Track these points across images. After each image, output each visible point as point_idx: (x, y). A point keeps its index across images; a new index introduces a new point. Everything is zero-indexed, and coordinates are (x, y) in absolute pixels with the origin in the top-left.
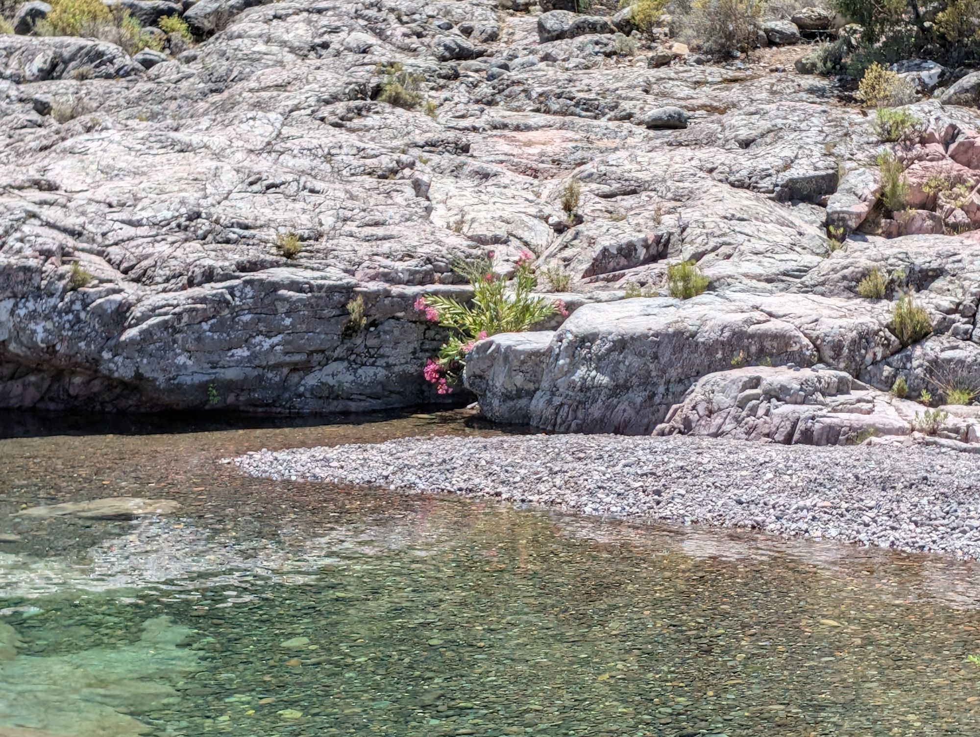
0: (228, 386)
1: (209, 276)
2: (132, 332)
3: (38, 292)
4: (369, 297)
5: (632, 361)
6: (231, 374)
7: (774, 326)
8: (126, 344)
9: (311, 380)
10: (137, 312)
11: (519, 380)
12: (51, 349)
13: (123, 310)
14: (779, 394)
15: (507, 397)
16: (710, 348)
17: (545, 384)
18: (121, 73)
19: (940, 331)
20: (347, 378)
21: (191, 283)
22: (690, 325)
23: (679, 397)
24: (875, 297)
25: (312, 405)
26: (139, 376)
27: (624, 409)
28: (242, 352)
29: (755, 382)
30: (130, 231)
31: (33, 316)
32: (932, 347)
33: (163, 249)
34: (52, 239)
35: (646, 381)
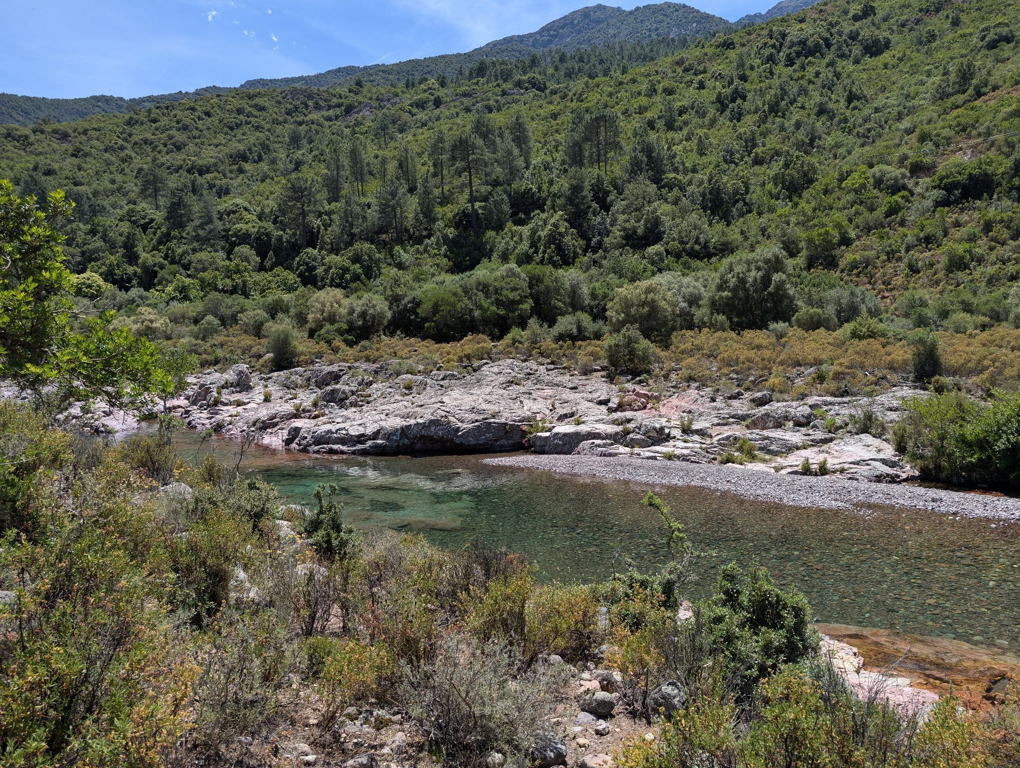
0: (480, 445)
1: (477, 421)
2: (460, 433)
3: (440, 425)
4: (510, 425)
5: (567, 439)
6: (481, 442)
7: (597, 431)
8: (459, 436)
9: (498, 443)
10: (461, 429)
11: (543, 443)
12: (443, 437)
13: (458, 428)
14: (599, 446)
15: (540, 447)
16: (583, 436)
17: (548, 444)
18: (459, 379)
19: (632, 432)
20: (506, 443)
21: (473, 423)
23: (577, 447)
24: (619, 425)
26: (461, 443)
27: (565, 449)
28: (484, 438)
29: (593, 443)
30: (460, 412)
31: (439, 430)
32: (631, 436)
33: (467, 415)
34: (444, 414)
35: (570, 443)
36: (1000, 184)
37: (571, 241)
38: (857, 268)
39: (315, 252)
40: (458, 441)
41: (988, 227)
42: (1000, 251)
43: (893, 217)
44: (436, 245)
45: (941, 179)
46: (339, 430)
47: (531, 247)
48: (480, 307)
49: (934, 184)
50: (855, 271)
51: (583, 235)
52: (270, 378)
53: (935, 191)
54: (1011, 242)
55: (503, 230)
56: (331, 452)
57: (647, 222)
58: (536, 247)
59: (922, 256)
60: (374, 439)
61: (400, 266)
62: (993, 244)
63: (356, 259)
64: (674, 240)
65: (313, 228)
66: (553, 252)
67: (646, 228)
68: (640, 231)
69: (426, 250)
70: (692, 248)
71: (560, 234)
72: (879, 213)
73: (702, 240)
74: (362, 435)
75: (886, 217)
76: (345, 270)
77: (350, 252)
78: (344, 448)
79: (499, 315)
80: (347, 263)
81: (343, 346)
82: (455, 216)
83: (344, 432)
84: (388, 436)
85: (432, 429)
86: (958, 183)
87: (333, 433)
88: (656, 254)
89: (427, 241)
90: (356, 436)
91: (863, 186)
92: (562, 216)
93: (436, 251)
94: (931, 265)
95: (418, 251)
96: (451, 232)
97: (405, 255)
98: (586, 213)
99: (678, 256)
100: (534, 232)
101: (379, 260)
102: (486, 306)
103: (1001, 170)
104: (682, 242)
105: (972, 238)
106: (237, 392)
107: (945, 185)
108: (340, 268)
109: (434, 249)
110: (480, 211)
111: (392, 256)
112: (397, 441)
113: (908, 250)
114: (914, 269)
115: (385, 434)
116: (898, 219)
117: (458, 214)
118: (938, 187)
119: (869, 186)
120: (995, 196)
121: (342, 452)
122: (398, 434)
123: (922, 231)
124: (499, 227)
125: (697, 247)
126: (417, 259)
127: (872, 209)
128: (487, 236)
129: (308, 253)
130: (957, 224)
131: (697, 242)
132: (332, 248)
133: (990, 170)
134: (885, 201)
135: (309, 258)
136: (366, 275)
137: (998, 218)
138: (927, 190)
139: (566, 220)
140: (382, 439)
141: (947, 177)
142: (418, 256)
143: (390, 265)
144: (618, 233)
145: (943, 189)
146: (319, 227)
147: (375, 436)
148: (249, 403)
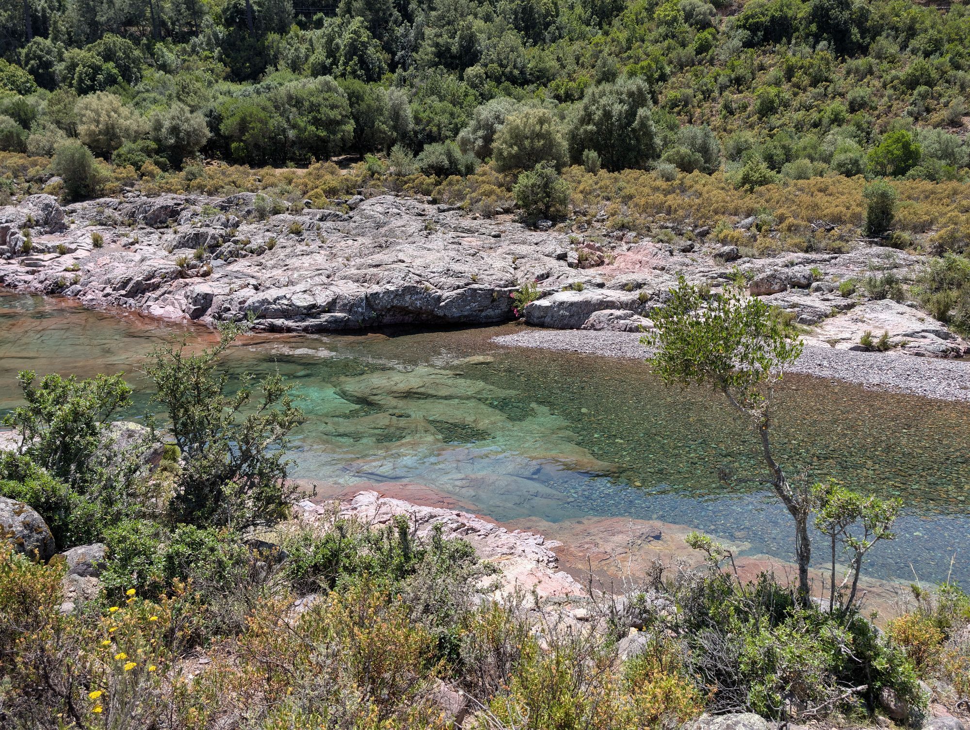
0: (465, 316)
1: (458, 287)
2: (443, 304)
3: (417, 293)
4: (498, 291)
5: (574, 309)
6: (466, 313)
7: (609, 299)
8: (442, 307)
9: (484, 314)
10: (444, 297)
11: (542, 313)
12: (421, 308)
13: (440, 297)
14: (619, 318)
15: (538, 318)
16: (595, 305)
17: (549, 315)
18: (344, 220)
19: (650, 299)
20: (492, 313)
21: (454, 289)
22: (589, 299)
23: (588, 317)
24: (630, 290)
25: (484, 320)
26: (445, 315)
27: (573, 321)
28: (468, 307)
29: (612, 314)
30: (432, 275)
31: (416, 299)
32: (650, 303)
33: (443, 279)
34: (417, 278)
35: (578, 314)
36: (797, 30)
37: (375, 54)
38: (678, 106)
39: (48, 42)
40: (440, 313)
41: (790, 73)
42: (802, 97)
43: (704, 54)
44: (207, 45)
45: (747, 19)
46: (278, 298)
47: (328, 57)
48: (294, 126)
49: (739, 23)
50: (676, 110)
51: (387, 48)
52: (73, 211)
53: (740, 31)
54: (810, 89)
55: (287, 33)
56: (273, 329)
57: (462, 38)
58: (335, 57)
59: (735, 98)
60: (329, 311)
61: (164, 67)
62: (796, 90)
63: (108, 56)
64: (492, 61)
65: (36, 10)
66: (356, 65)
67: (461, 46)
68: (454, 49)
69: (194, 50)
70: (511, 72)
71: (363, 44)
72: (691, 49)
73: (519, 65)
74: (314, 306)
75: (697, 54)
76: (97, 69)
77: (99, 46)
78: (290, 323)
79: (319, 137)
80: (98, 61)
81: (157, 170)
82: (225, 11)
83: (286, 302)
84: (349, 307)
85: (407, 298)
86: (762, 24)
87: (269, 303)
88: (476, 76)
89: (194, 39)
90: (305, 308)
91: (675, 19)
92: (362, 22)
93: (207, 53)
94: (745, 107)
95: (184, 51)
96: (221, 31)
97: (169, 53)
98: (387, 22)
99: (498, 81)
100: (330, 40)
101: (139, 59)
102: (302, 124)
103: (799, 16)
104: (501, 65)
105: (777, 83)
106: (46, 233)
107: (750, 25)
108: (89, 66)
109: (204, 50)
110: (256, 8)
111: (153, 55)
112: (362, 314)
113: (722, 89)
114: (730, 111)
115: (345, 305)
116: (708, 57)
117: (228, 9)
118: (744, 27)
119: (681, 20)
120: (793, 41)
121: (289, 330)
122: (363, 304)
123: (733, 71)
124: (282, 30)
125: (516, 72)
126: (184, 61)
127: (684, 45)
128: (270, 39)
129: (39, 44)
130: (762, 68)
131: (515, 67)
132: (70, 38)
133: (790, 13)
134: (695, 38)
135: (42, 50)
136: (123, 77)
137: (799, 64)
138: (732, 28)
139: (366, 28)
140: (341, 311)
141: (753, 16)
142: (186, 57)
143: (151, 65)
144: (430, 49)
145: (748, 29)
146: (43, 10)
147: (331, 306)
148: (76, 249)
